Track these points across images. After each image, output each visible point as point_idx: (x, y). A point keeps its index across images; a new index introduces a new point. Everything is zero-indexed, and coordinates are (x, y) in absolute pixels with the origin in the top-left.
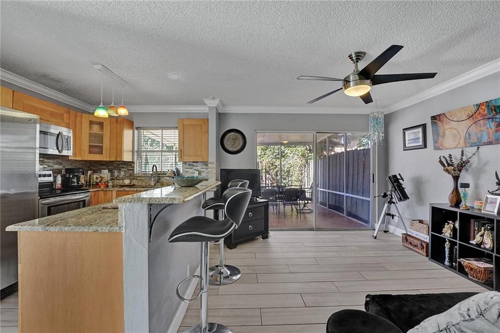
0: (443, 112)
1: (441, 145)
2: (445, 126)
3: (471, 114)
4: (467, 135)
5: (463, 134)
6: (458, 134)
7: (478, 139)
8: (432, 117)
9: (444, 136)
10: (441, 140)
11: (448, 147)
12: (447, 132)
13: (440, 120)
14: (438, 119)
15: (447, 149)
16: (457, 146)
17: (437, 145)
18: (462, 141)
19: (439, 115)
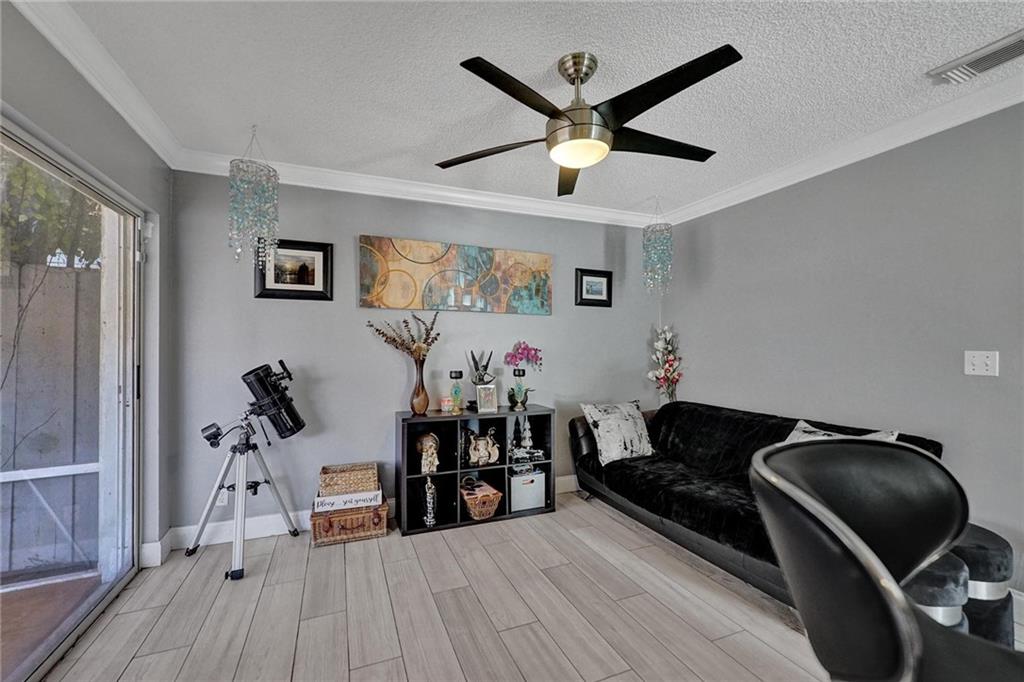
0: (389, 236)
1: (377, 300)
2: (390, 263)
3: (436, 257)
4: (427, 290)
5: (421, 286)
6: (413, 284)
7: (442, 300)
8: (362, 237)
9: (384, 283)
10: (377, 289)
11: (391, 306)
12: (393, 278)
13: (380, 249)
14: (376, 246)
15: (388, 308)
16: (409, 305)
17: (368, 298)
18: (418, 300)
19: (380, 239)
